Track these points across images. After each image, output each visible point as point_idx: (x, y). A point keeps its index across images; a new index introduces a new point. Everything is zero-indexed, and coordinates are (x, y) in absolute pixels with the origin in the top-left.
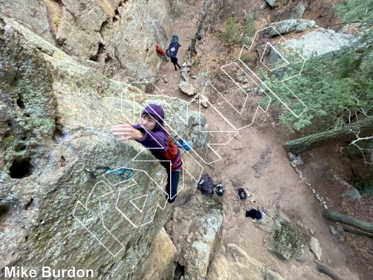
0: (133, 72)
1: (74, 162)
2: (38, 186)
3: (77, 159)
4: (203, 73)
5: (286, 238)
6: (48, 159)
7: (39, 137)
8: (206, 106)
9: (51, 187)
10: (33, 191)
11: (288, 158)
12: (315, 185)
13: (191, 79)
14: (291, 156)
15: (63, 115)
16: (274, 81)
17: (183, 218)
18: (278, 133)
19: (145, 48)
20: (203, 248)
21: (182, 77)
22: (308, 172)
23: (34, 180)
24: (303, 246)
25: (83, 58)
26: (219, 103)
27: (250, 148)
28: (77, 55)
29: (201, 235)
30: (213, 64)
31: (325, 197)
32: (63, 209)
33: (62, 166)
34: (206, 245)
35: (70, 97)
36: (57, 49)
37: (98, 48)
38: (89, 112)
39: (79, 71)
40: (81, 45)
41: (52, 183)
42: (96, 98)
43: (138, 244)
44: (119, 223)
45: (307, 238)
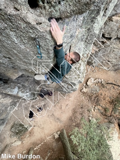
0: (97, 55)
1: (39, 29)
2: (25, 13)
3: (41, 31)
4: (98, 89)
5: (21, 129)
6: (40, 16)
7: (50, 10)
8: (82, 91)
9: (26, 19)
10: (23, 10)
11: (58, 131)
12: (45, 144)
13: (95, 84)
14: (59, 133)
15: (64, 22)
16: (95, 125)
17: (29, 82)
18: (70, 126)
19: (110, 60)
20: (15, 91)
21: (96, 79)
22: (51, 141)
23: (29, 10)
24: (17, 137)
25: (103, 30)
26: (83, 97)
27: (62, 113)
28: (104, 28)
29: (21, 90)
30: (103, 94)
31: (40, 148)
32: (17, 26)
33: (37, 24)
34: (17, 93)
35: (75, 24)
36: (107, 17)
37: (109, 37)
38: (69, 35)
39: (95, 29)
40: (109, 29)
41: (27, 19)
42: (83, 38)
43: (11, 62)
44: (17, 53)
45: (21, 139)
